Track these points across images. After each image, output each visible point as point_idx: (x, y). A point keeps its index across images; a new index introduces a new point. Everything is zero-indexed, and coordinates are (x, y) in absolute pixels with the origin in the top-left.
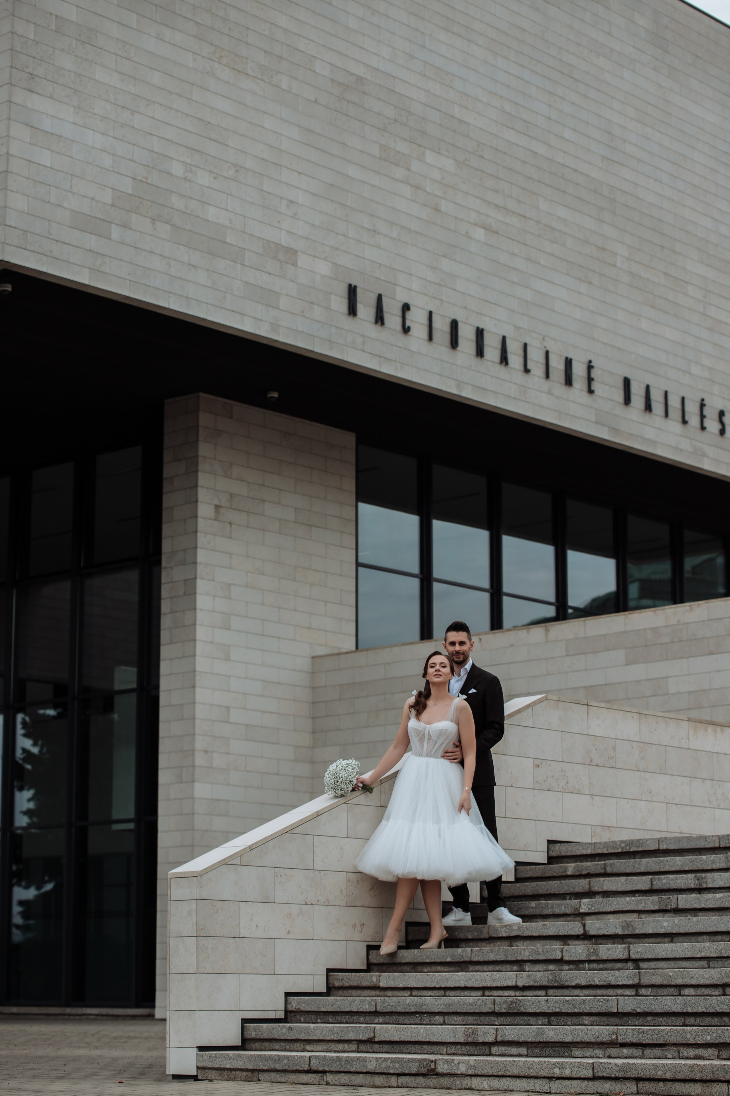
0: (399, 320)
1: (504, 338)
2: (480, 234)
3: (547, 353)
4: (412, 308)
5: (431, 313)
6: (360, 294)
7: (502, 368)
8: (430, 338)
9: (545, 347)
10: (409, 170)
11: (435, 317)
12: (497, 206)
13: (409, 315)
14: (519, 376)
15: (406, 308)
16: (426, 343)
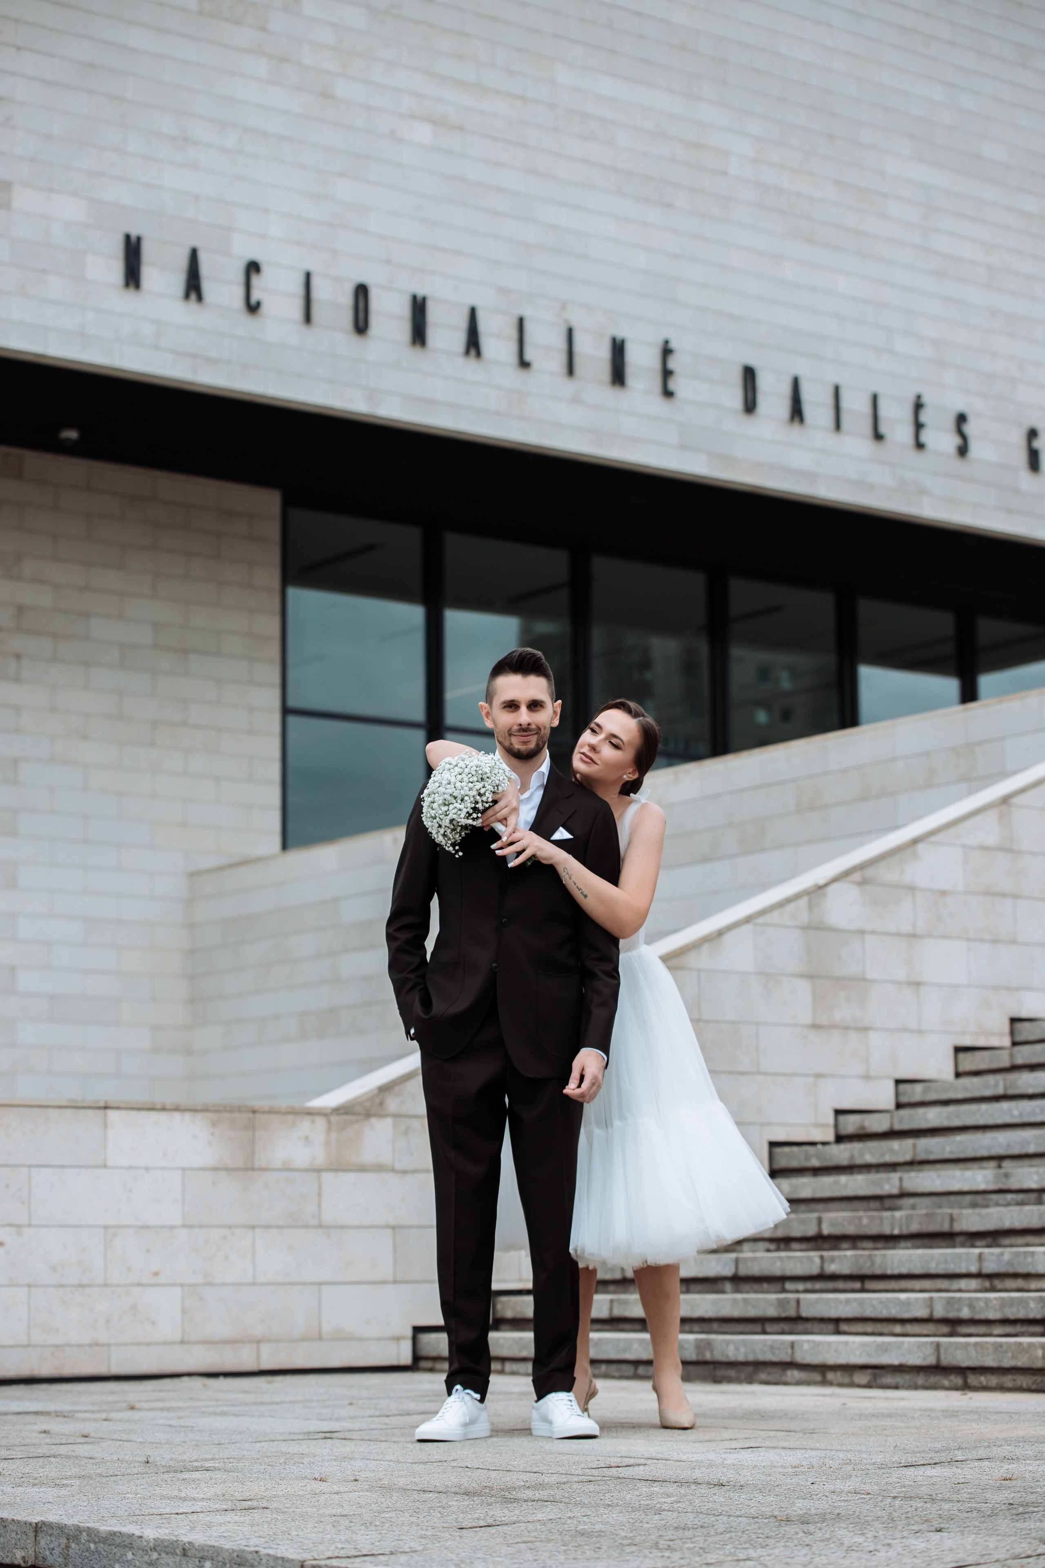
0: (239, 292)
1: (473, 312)
2: (423, 133)
3: (570, 332)
4: (264, 268)
5: (308, 276)
6: (148, 251)
7: (471, 363)
8: (308, 318)
9: (566, 321)
10: (264, 29)
11: (315, 282)
12: (461, 84)
13: (255, 280)
14: (512, 376)
15: (253, 267)
16: (302, 328)
